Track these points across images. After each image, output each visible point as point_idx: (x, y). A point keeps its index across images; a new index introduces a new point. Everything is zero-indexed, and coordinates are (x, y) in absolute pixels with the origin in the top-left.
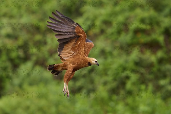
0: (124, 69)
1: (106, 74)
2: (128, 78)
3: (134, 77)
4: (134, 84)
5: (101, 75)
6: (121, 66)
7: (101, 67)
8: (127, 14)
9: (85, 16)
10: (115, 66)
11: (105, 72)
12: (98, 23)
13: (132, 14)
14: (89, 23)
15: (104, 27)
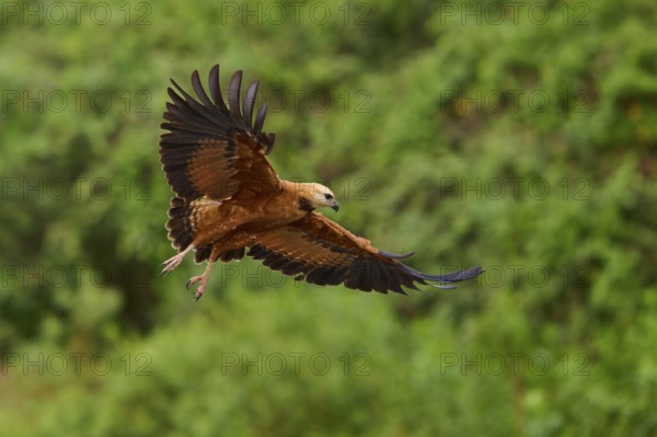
0: (585, 233)
1: (521, 251)
2: (597, 263)
3: (619, 262)
4: (618, 285)
5: (503, 255)
6: (572, 222)
7: (502, 226)
8: (592, 39)
9: (445, 45)
10: (550, 223)
11: (517, 243)
12: (490, 71)
13: (611, 40)
14: (458, 71)
15: (511, 84)
